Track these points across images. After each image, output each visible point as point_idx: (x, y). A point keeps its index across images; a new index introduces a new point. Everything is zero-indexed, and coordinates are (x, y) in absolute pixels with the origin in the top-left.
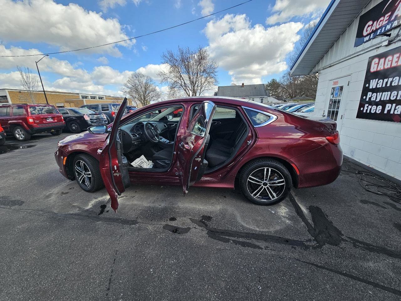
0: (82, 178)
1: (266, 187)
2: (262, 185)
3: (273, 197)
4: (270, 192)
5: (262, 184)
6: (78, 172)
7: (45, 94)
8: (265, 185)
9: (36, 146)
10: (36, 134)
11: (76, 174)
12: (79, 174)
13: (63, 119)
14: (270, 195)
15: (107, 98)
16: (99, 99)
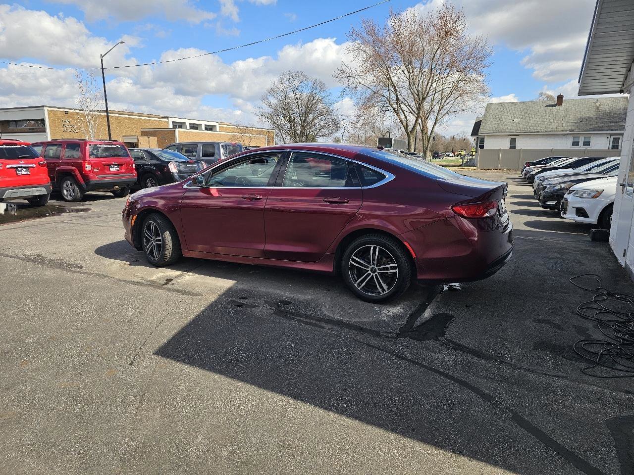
0: (150, 246)
1: (374, 274)
2: (369, 272)
3: (384, 290)
4: (379, 283)
5: (369, 269)
6: (146, 238)
8: (372, 271)
9: (91, 211)
10: (90, 193)
11: (145, 240)
12: (148, 241)
13: (134, 167)
14: (378, 286)
15: (222, 127)
16: (206, 129)
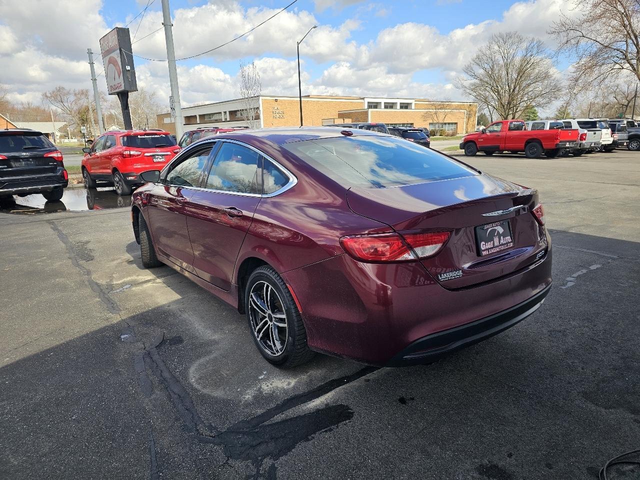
2: (267, 319)
4: (273, 338)
5: (267, 315)
7: (301, 101)
8: (270, 319)
15: (418, 104)
16: (401, 107)
